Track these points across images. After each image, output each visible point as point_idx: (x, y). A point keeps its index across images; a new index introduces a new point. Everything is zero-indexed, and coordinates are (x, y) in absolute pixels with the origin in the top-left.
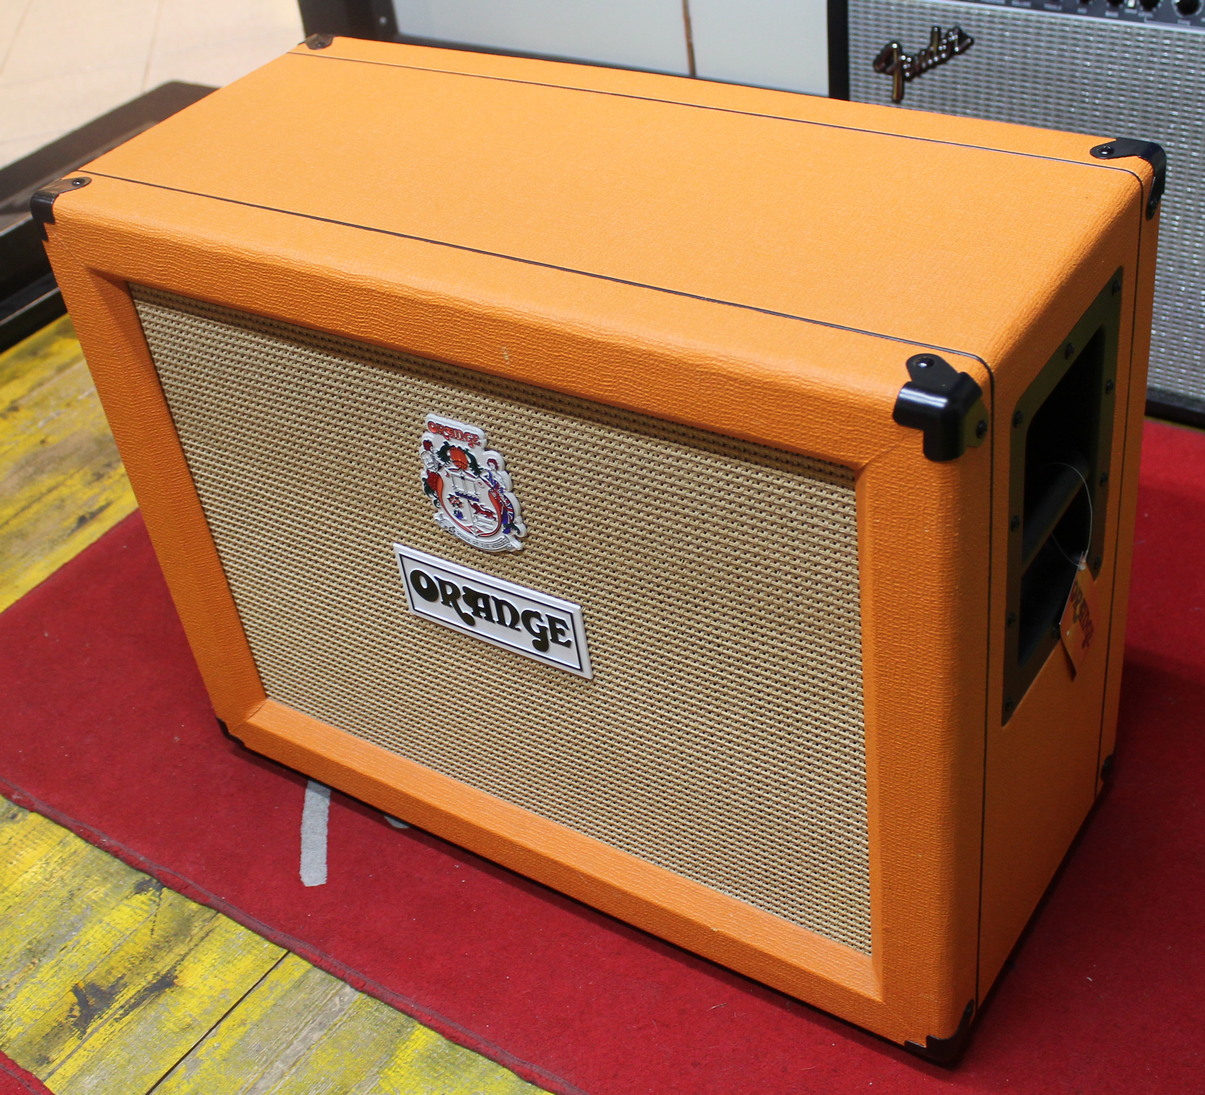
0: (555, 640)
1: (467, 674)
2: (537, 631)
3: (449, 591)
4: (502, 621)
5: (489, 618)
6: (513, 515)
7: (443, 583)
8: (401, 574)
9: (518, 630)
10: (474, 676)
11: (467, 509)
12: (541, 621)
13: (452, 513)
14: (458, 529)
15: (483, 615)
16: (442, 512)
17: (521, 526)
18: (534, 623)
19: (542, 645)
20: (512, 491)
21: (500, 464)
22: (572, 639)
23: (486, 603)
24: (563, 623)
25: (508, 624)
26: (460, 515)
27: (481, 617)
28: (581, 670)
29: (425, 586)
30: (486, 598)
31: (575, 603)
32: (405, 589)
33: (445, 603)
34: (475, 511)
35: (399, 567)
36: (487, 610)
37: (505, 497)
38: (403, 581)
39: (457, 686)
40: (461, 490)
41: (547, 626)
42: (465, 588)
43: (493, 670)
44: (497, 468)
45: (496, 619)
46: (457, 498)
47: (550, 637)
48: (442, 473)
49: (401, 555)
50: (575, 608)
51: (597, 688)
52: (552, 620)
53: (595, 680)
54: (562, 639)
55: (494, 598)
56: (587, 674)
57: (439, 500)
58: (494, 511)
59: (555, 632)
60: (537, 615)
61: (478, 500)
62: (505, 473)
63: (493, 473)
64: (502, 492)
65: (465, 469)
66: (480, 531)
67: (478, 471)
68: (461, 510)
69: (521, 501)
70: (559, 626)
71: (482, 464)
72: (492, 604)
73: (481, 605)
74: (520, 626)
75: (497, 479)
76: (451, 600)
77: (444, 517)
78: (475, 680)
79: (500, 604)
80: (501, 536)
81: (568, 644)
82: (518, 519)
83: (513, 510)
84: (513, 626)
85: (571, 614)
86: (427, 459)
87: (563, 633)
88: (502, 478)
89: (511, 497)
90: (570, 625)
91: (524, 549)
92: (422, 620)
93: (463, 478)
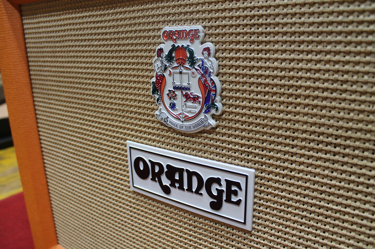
0: (229, 200)
1: (159, 230)
2: (215, 193)
3: (157, 169)
4: (190, 189)
5: (181, 188)
6: (215, 95)
7: (153, 164)
8: (129, 158)
9: (201, 194)
10: (163, 232)
11: (180, 100)
12: (220, 185)
13: (168, 106)
14: (171, 118)
15: (177, 185)
16: (162, 107)
17: (219, 105)
18: (215, 188)
19: (216, 205)
20: (217, 76)
21: (212, 51)
22: (243, 199)
23: (181, 176)
24: (238, 185)
25: (194, 190)
26: (173, 106)
27: (175, 187)
28: (244, 223)
29: (142, 169)
30: (181, 171)
31: (251, 168)
32: (129, 169)
33: (153, 179)
34: (185, 100)
35: (128, 153)
36: (181, 181)
37: (211, 79)
38: (129, 164)
39: (152, 238)
40: (178, 84)
41: (224, 189)
42: (168, 166)
43: (177, 227)
44: (209, 54)
45: (186, 187)
46: (174, 92)
47: (224, 198)
48: (166, 74)
49: (130, 148)
50: (250, 172)
51: (253, 238)
52: (229, 183)
53: (253, 232)
54: (234, 199)
55: (187, 171)
56: (248, 227)
57: (161, 99)
58: (201, 96)
59: (230, 193)
60: (218, 181)
61: (189, 89)
62: (214, 59)
63: (206, 61)
64: (210, 76)
65: (184, 64)
66: (186, 116)
67: (193, 63)
68: (175, 102)
69: (223, 82)
70: (234, 188)
71: (198, 55)
72: (185, 175)
73: (177, 177)
74: (203, 191)
75: (208, 64)
76: (156, 177)
77: (162, 112)
78: (164, 234)
79: (191, 174)
80: (202, 116)
81: (238, 203)
82: (218, 98)
83: (216, 91)
84: (197, 192)
85: (247, 176)
86: (157, 65)
87: (236, 193)
88: (212, 64)
89: (216, 79)
90: (243, 187)
91: (217, 127)
92: (138, 194)
93: (181, 73)
